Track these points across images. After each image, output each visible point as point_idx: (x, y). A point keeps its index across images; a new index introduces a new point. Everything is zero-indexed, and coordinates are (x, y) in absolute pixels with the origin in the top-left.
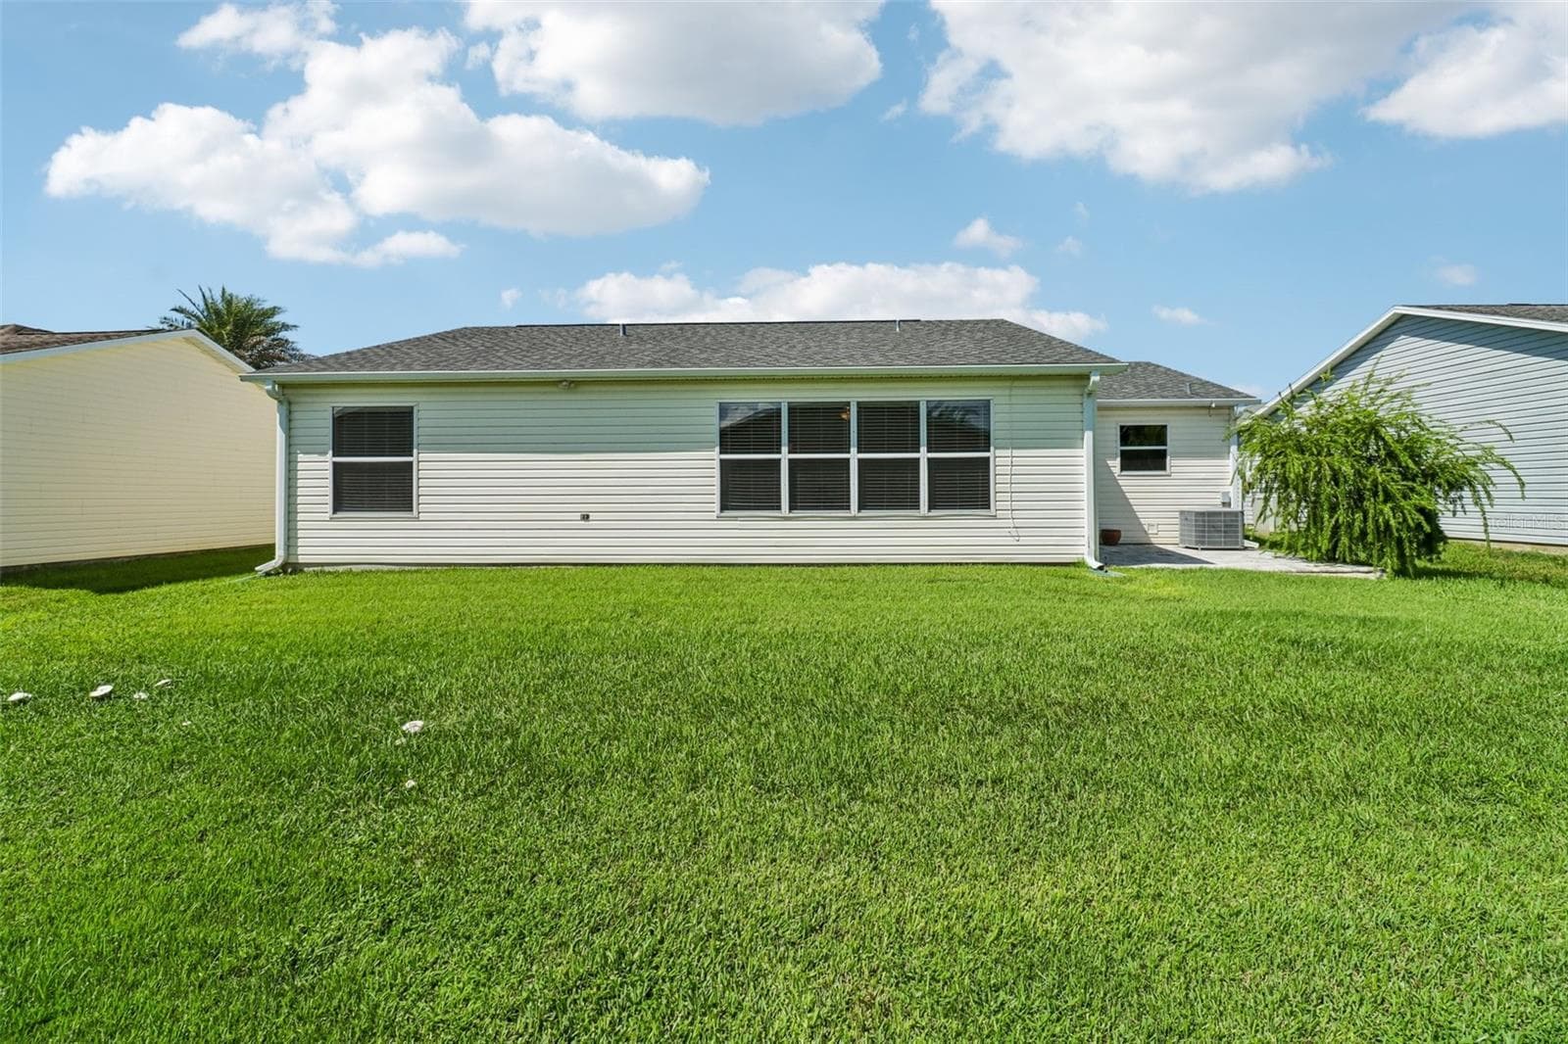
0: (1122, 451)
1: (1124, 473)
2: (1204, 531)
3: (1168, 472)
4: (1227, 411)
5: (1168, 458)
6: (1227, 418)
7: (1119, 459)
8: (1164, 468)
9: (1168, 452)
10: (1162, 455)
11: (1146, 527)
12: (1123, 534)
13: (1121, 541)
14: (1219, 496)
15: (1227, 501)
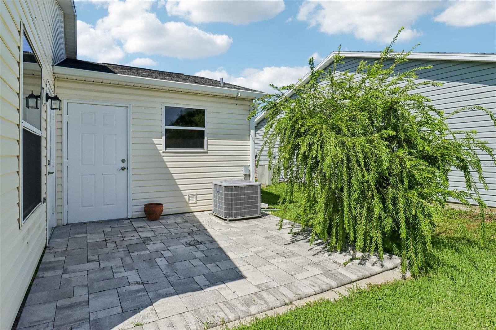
0: (166, 130)
1: (169, 150)
2: (231, 204)
3: (205, 149)
4: (248, 103)
5: (206, 138)
6: (248, 108)
7: (164, 138)
8: (202, 146)
9: (206, 133)
10: (201, 134)
11: (187, 198)
12: (165, 206)
13: (165, 212)
14: (242, 169)
15: (248, 173)
